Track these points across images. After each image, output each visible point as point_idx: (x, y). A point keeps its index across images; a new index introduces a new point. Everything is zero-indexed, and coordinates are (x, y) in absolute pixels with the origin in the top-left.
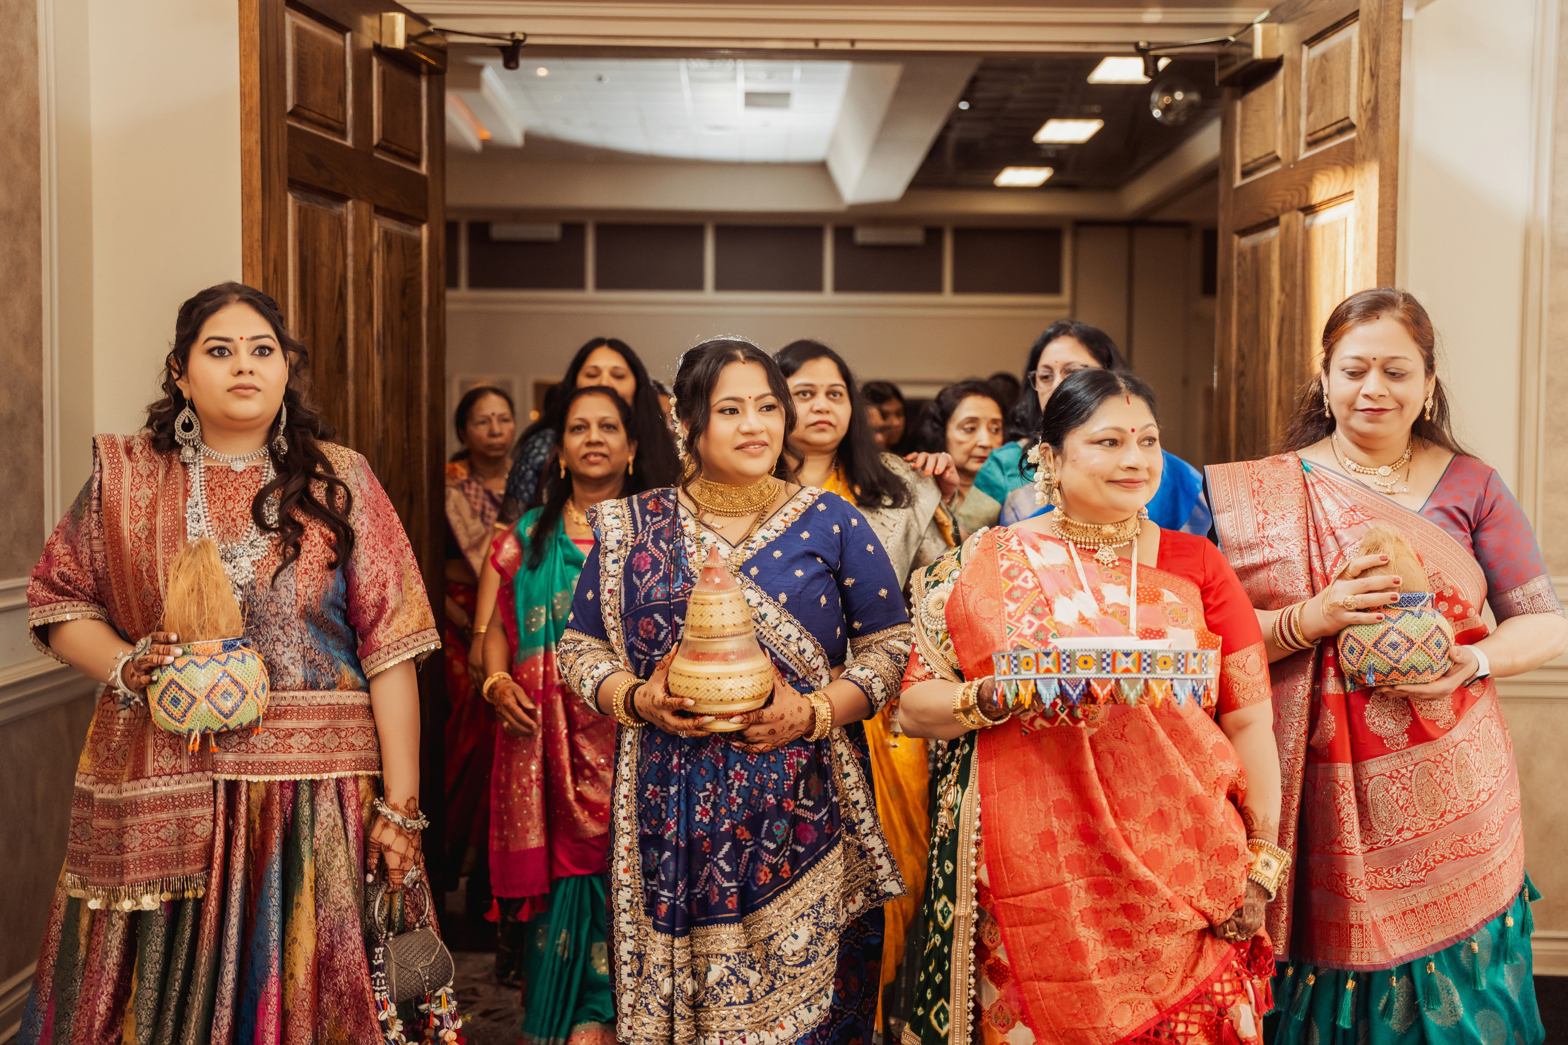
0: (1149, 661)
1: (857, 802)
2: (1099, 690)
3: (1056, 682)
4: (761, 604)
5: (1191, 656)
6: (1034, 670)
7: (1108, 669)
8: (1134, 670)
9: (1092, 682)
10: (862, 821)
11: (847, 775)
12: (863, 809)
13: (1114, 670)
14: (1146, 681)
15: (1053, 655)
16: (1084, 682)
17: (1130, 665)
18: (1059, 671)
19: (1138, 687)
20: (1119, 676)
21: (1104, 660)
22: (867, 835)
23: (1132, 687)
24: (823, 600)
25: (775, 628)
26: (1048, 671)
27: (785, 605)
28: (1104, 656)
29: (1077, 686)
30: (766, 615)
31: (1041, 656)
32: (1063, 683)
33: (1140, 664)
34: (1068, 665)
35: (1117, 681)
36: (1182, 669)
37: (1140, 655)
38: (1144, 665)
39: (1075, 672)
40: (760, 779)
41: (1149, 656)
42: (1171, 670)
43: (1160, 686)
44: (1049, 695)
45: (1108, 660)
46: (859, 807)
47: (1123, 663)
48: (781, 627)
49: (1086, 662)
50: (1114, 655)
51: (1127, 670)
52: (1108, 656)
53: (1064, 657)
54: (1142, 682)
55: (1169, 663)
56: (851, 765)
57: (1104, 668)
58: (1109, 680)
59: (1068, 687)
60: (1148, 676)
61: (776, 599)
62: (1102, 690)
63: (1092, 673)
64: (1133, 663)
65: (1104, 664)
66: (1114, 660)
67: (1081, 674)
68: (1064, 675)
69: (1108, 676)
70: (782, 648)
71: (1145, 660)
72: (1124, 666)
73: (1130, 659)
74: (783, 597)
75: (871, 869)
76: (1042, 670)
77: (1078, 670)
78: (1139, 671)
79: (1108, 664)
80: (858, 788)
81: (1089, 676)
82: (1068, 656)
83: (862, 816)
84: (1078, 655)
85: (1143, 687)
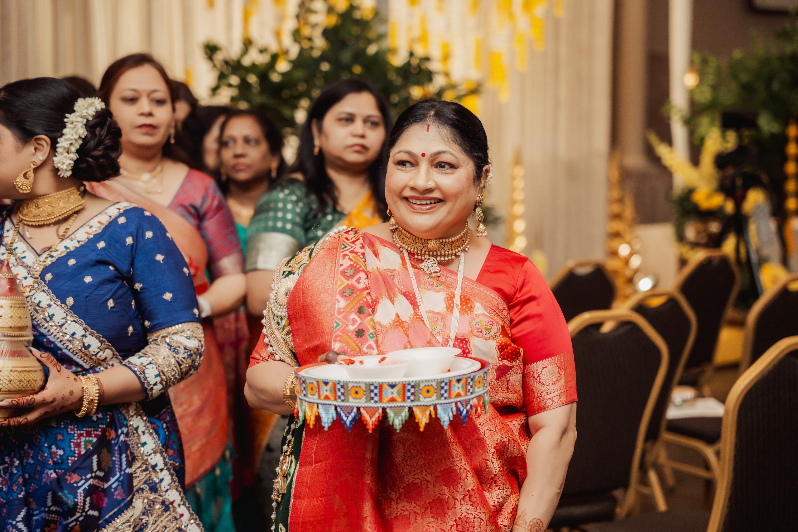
0: (412, 390)
1: (156, 465)
2: (368, 418)
3: (333, 408)
4: (49, 306)
5: (454, 382)
6: (316, 396)
7: (376, 398)
8: (399, 399)
9: (362, 411)
10: (161, 480)
11: (144, 444)
12: (162, 470)
13: (381, 400)
14: (410, 409)
15: (330, 384)
16: (355, 410)
17: (395, 395)
18: (336, 399)
19: (403, 415)
20: (384, 405)
21: (372, 391)
22: (167, 491)
23: (397, 414)
24: (111, 303)
25: (61, 326)
26: (327, 398)
27: (72, 308)
28: (372, 388)
29: (350, 413)
30: (53, 315)
31: (322, 384)
32: (339, 409)
33: (404, 394)
34: (343, 394)
35: (384, 409)
36: (446, 395)
37: (404, 386)
38: (409, 394)
39: (348, 401)
40: (42, 457)
41: (413, 387)
42: (434, 397)
43: (423, 412)
44: (327, 420)
45: (376, 391)
46: (157, 469)
47: (388, 393)
48: (66, 326)
49: (357, 393)
50: (380, 387)
51: (393, 400)
52: (376, 387)
53: (339, 387)
54: (407, 410)
55: (432, 390)
56: (147, 435)
57: (372, 398)
58: (377, 409)
59: (342, 414)
60: (412, 404)
61: (63, 302)
62: (371, 418)
63: (362, 402)
64: (398, 393)
65: (372, 395)
66: (381, 391)
67: (353, 402)
68: (339, 403)
69: (376, 405)
70: (68, 343)
71: (409, 390)
72: (390, 396)
73: (395, 390)
74: (70, 301)
75: (176, 519)
76: (322, 397)
77: (351, 399)
78: (404, 400)
79: (376, 395)
80: (155, 453)
81: (359, 405)
82: (342, 387)
83: (161, 475)
84: (350, 386)
85: (407, 414)
